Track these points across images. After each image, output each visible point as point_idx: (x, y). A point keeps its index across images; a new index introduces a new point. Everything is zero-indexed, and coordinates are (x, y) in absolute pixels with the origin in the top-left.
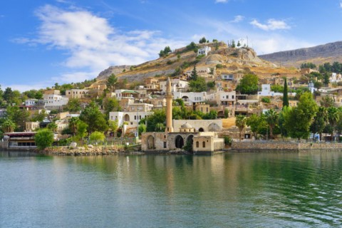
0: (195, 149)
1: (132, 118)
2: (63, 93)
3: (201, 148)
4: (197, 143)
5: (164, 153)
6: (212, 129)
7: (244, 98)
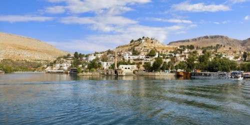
0: (119, 74)
1: (109, 64)
2: (95, 55)
3: (120, 74)
4: (119, 72)
5: (111, 75)
6: (132, 68)
7: (149, 58)
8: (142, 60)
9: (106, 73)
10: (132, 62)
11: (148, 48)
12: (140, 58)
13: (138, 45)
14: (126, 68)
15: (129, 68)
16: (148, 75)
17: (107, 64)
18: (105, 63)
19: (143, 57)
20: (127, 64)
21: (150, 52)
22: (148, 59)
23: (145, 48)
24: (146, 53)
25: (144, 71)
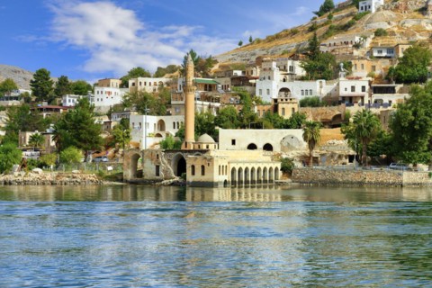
0: (190, 178)
3: (198, 177)
4: (193, 167)
6: (287, 146)
7: (392, 90)
8: (350, 100)
9: (129, 174)
10: (288, 116)
11: (395, 40)
12: (343, 93)
13: (345, 28)
14: (252, 147)
15: (268, 147)
16: (361, 184)
17: (161, 125)
18: (151, 120)
19: (358, 85)
20: (258, 126)
21: (405, 60)
22: (386, 98)
23: (380, 41)
24: (381, 67)
25: (351, 158)
